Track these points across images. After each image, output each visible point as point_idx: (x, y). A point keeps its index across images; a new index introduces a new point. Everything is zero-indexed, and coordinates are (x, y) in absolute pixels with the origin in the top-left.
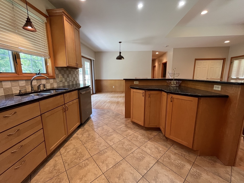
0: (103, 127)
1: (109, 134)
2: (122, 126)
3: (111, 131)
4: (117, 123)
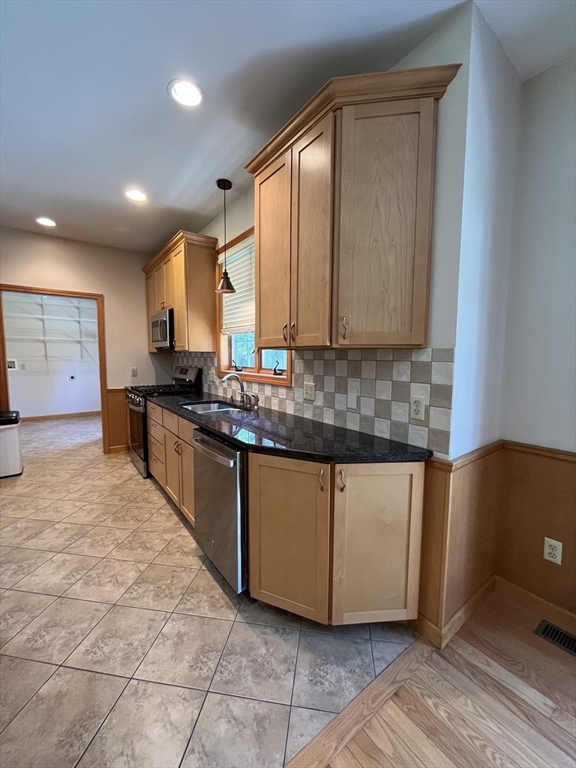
0: (123, 590)
1: (78, 577)
2: (25, 637)
3: (77, 587)
4: (58, 643)
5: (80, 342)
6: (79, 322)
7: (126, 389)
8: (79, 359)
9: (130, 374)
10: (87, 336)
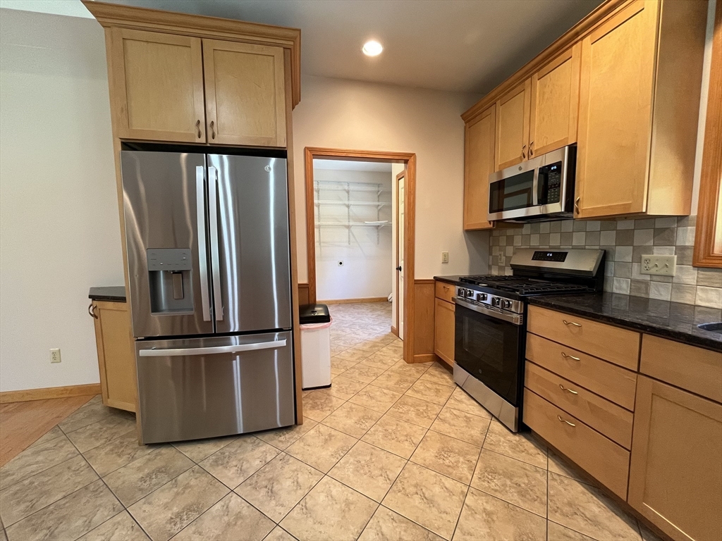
5: (348, 227)
6: (348, 206)
7: (437, 279)
8: (347, 244)
9: (441, 259)
10: (355, 220)
